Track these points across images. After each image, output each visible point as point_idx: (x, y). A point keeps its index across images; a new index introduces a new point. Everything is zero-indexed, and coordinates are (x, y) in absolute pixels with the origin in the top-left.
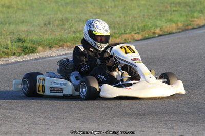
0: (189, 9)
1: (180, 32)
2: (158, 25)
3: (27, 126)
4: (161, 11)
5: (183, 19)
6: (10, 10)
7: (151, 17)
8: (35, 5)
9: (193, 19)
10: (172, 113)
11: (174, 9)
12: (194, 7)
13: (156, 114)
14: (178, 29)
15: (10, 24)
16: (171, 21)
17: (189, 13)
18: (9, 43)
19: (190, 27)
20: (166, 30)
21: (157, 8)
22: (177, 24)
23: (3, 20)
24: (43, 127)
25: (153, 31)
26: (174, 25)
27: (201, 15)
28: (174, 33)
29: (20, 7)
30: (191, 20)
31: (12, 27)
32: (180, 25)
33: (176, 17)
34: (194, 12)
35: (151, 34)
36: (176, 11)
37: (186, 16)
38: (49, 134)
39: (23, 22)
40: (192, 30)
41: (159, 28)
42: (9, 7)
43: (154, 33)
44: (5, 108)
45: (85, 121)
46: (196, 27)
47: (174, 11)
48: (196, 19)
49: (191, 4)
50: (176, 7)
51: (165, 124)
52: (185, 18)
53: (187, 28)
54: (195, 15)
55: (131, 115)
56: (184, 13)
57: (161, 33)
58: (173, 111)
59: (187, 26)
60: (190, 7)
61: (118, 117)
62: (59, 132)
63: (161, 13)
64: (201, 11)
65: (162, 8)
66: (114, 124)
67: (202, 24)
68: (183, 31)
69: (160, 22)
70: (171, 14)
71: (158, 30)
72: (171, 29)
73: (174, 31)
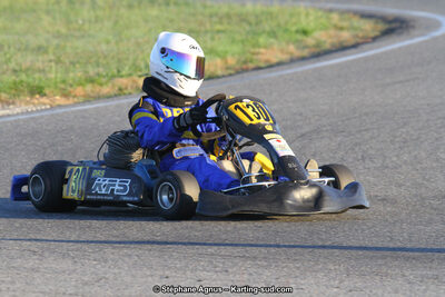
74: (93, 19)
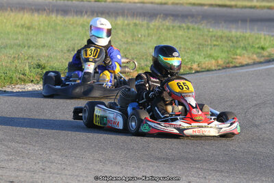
0: (231, 44)
1: (219, 69)
2: (195, 59)
3: (41, 164)
4: (200, 44)
5: (224, 55)
6: (31, 32)
7: (188, 51)
8: (58, 28)
9: (235, 57)
10: (206, 161)
11: (215, 43)
12: (237, 42)
13: (187, 160)
14: (218, 66)
15: (29, 47)
16: (210, 56)
17: (232, 49)
18: (27, 68)
19: (231, 65)
20: (204, 66)
21: (195, 40)
22: (216, 60)
23: (21, 42)
24: (59, 167)
25: (189, 66)
26: (213, 61)
27: (244, 52)
28: (212, 70)
29: (42, 29)
30: (233, 57)
31: (32, 51)
32: (221, 62)
33: (216, 52)
34: (237, 48)
35: (187, 69)
36: (217, 45)
37: (228, 52)
38: (66, 175)
39: (44, 46)
40: (234, 69)
41: (196, 64)
42: (29, 28)
43: (191, 69)
44: (17, 142)
45: (107, 162)
46: (238, 65)
47: (214, 45)
48: (238, 57)
49: (234, 40)
50: (217, 41)
51: (197, 172)
52: (226, 54)
53: (228, 65)
54: (238, 51)
55: (159, 159)
56: (225, 49)
57: (198, 69)
58: (206, 159)
59: (228, 63)
60: (233, 42)
61: (145, 161)
62: (77, 173)
63: (200, 47)
64: (245, 48)
65: (201, 41)
66: (139, 168)
67: (245, 63)
68: (224, 69)
69: (198, 57)
70: (211, 49)
71: (195, 66)
72: (210, 66)
73: (213, 68)
74: (147, 35)
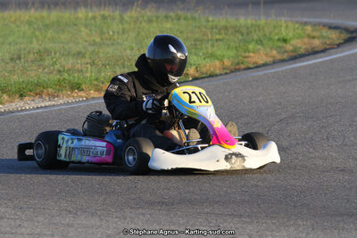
0: (240, 37)
1: (226, 74)
2: (192, 62)
4: (196, 40)
5: (232, 53)
9: (247, 54)
10: (217, 202)
11: (217, 37)
12: (248, 34)
13: (191, 203)
14: (224, 69)
16: (212, 56)
17: (242, 44)
19: (242, 66)
20: (204, 70)
21: (190, 35)
22: (222, 61)
24: (13, 223)
26: (217, 63)
27: (259, 47)
28: (217, 75)
30: (243, 54)
32: (227, 63)
33: (220, 50)
34: (249, 42)
36: (220, 40)
37: (236, 48)
38: (22, 234)
40: (246, 72)
41: (194, 67)
43: (186, 75)
45: (79, 213)
46: (251, 66)
47: (217, 40)
48: (251, 54)
49: (244, 30)
50: (220, 33)
51: (206, 219)
52: (234, 51)
53: (237, 67)
54: (251, 47)
55: (152, 204)
56: (233, 44)
57: (197, 75)
58: (217, 199)
59: (238, 64)
60: (242, 35)
61: (132, 208)
62: (38, 230)
63: (197, 44)
64: (260, 42)
65: (197, 36)
66: (125, 219)
67: (261, 62)
68: (232, 72)
69: (195, 58)
70: (213, 46)
71: (192, 71)
72: (212, 69)
73: (218, 72)
74: (121, 31)
